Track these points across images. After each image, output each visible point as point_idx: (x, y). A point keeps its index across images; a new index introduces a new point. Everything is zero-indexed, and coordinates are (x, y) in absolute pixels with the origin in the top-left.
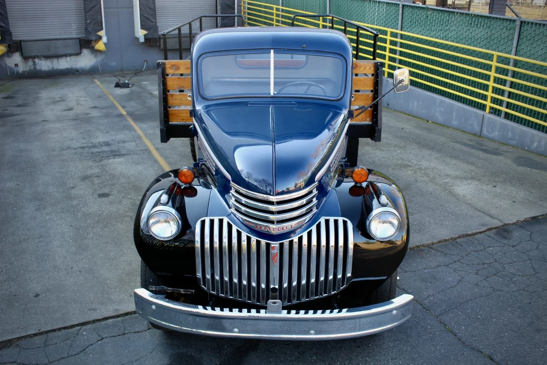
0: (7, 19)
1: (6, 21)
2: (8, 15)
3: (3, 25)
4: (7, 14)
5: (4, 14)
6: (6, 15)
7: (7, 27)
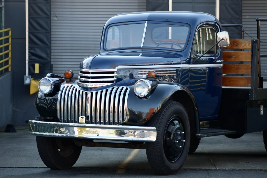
0: (50, 48)
1: (49, 52)
2: (52, 45)
3: (44, 55)
4: (50, 43)
5: (47, 42)
6: (49, 45)
7: (48, 58)
